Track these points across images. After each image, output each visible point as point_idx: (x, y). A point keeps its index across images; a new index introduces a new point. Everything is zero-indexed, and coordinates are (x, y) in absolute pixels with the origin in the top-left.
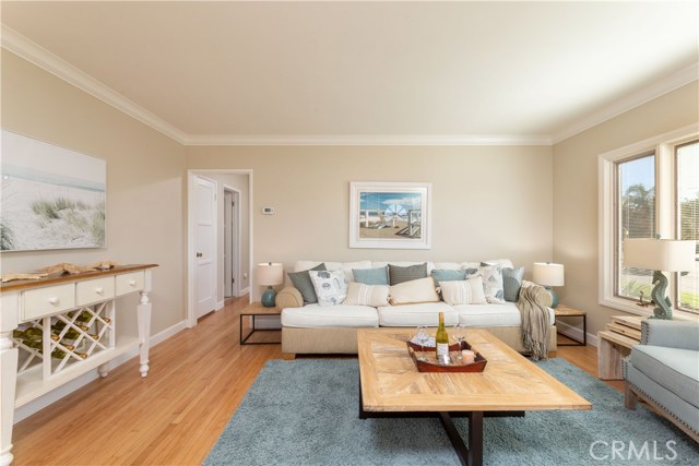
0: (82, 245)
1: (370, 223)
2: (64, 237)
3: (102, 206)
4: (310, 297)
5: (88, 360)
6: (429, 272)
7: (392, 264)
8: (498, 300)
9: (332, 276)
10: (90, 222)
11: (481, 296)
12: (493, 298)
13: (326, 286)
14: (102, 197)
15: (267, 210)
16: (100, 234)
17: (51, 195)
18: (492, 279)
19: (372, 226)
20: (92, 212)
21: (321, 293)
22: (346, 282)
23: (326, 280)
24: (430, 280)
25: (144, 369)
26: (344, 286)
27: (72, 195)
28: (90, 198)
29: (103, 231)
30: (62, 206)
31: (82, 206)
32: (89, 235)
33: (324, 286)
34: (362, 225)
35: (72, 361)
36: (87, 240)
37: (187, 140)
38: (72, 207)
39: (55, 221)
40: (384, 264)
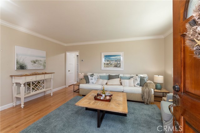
0: (41, 68)
1: (107, 63)
2: (37, 67)
3: (45, 61)
4: (88, 82)
5: (39, 91)
6: (120, 77)
7: (110, 74)
8: (137, 86)
9: (94, 77)
10: (42, 64)
11: (133, 84)
12: (136, 85)
13: (92, 79)
14: (45, 59)
15: (82, 60)
16: (44, 66)
17: (35, 59)
18: (136, 80)
19: (107, 64)
20: (43, 62)
21: (90, 81)
22: (97, 78)
23: (92, 78)
24: (119, 79)
25: (52, 94)
26: (96, 79)
27: (39, 59)
28: (42, 59)
29: (45, 66)
30: (37, 61)
31: (41, 61)
32: (42, 66)
33: (91, 79)
34: (105, 64)
35: (36, 90)
36: (42, 67)
37: (66, 45)
38: (39, 61)
39: (35, 64)
40: (108, 74)
